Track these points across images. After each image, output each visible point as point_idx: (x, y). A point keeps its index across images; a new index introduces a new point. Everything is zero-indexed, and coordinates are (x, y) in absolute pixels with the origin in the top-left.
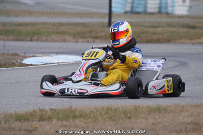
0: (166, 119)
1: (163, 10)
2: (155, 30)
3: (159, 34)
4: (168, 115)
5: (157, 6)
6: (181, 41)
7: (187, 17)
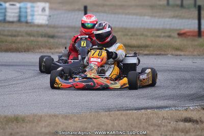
0: (24, 129)
1: (23, 19)
2: (14, 38)
3: (18, 42)
4: (26, 125)
5: (17, 15)
6: (40, 51)
7: (47, 26)
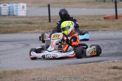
0: (22, 78)
4: (23, 75)
5: (8, 11)
6: (24, 32)
7: (27, 17)
